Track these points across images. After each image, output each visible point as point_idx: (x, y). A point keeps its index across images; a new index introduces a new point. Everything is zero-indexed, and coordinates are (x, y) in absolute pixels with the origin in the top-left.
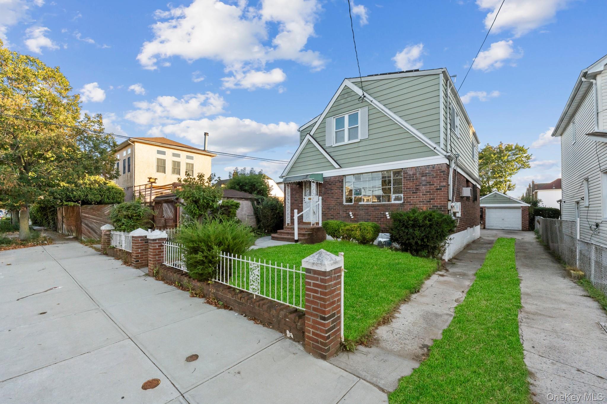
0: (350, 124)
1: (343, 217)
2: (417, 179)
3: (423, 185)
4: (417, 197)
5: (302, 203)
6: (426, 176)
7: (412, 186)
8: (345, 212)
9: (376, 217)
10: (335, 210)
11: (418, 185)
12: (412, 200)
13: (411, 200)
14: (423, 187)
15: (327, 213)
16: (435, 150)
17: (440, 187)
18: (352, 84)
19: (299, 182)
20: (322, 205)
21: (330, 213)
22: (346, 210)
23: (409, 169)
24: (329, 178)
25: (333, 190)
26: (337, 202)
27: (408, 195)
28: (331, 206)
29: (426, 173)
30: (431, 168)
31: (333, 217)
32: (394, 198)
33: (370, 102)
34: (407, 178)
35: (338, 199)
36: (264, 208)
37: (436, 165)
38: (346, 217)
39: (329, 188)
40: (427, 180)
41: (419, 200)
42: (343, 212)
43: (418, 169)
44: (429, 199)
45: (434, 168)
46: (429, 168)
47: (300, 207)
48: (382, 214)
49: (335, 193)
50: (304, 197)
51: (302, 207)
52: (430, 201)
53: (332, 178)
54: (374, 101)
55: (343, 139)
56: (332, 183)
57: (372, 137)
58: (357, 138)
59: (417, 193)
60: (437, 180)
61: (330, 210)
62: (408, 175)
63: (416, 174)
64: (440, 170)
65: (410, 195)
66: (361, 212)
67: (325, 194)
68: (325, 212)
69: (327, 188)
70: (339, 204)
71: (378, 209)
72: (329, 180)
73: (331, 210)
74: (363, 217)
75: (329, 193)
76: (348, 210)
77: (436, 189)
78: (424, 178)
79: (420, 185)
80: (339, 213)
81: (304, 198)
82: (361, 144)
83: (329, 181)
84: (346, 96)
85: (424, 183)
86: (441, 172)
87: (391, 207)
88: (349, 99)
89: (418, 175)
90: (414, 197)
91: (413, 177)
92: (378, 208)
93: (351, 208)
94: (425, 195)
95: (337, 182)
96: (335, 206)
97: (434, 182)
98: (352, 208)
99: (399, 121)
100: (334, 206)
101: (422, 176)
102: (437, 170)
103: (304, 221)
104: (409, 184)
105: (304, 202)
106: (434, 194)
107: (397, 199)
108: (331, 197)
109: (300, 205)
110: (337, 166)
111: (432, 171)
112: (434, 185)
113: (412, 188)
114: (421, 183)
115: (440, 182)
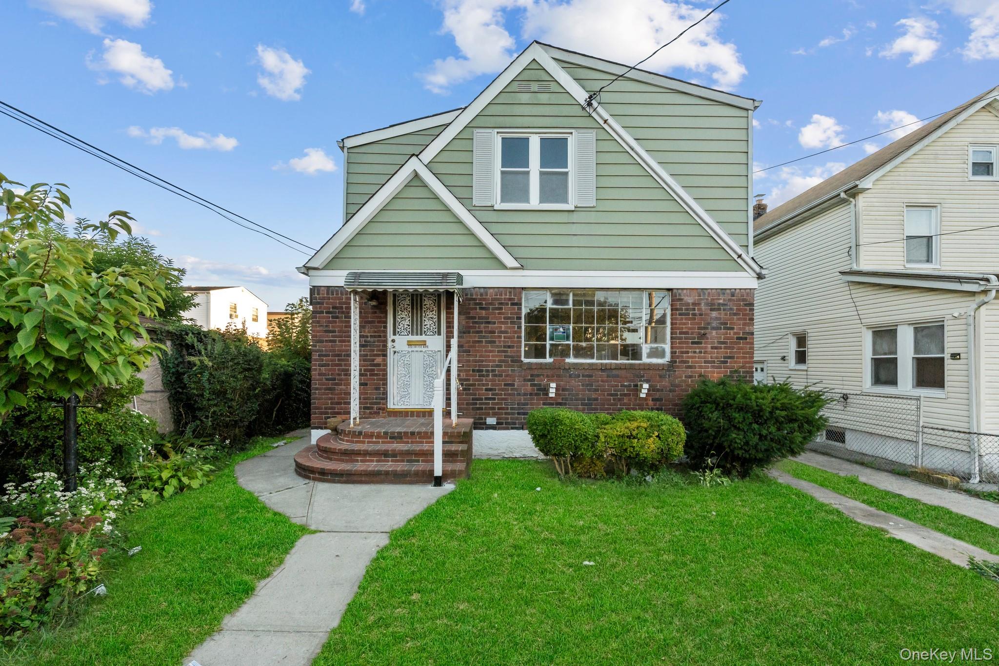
0: (545, 162)
1: (525, 394)
2: (701, 315)
3: (713, 328)
4: (700, 352)
5: (385, 355)
6: (719, 309)
7: (691, 328)
8: (529, 380)
9: (611, 395)
10: (501, 376)
11: (705, 328)
12: (692, 357)
13: (688, 357)
14: (714, 332)
15: (474, 385)
16: (739, 261)
17: (744, 333)
18: (553, 63)
19: (416, 290)
20: (459, 362)
21: (483, 385)
22: (532, 375)
23: (685, 291)
24: (482, 290)
25: (494, 323)
26: (505, 356)
27: (682, 348)
28: (488, 366)
29: (719, 304)
30: (728, 294)
31: (493, 394)
32: (648, 351)
33: (601, 122)
34: (681, 309)
35: (509, 347)
36: (221, 365)
37: (738, 291)
38: (531, 394)
39: (479, 318)
40: (720, 319)
41: (704, 358)
42: (525, 380)
43: (704, 294)
44: (725, 357)
45: (733, 295)
46: (724, 294)
47: (379, 365)
48: (625, 386)
49: (502, 332)
50: (390, 336)
51: (386, 365)
52: (726, 362)
53: (491, 290)
54: (611, 121)
55: (525, 196)
56: (491, 304)
57: (604, 206)
58: (565, 200)
59: (701, 343)
60: (739, 319)
61: (483, 376)
62: (681, 305)
63: (699, 304)
64: (744, 300)
65: (687, 348)
66: (574, 382)
67: (469, 332)
68: (469, 380)
69: (475, 318)
70: (512, 361)
71: (617, 376)
72: (482, 295)
73: (488, 376)
74: (578, 395)
75: (481, 332)
76: (538, 376)
77: (738, 338)
78: (714, 314)
79: (707, 328)
80: (513, 385)
81: (393, 341)
82: (575, 217)
83: (480, 299)
84: (534, 87)
85: (714, 324)
86: (746, 305)
87: (648, 372)
88: (544, 98)
89: (703, 306)
90: (695, 352)
91: (694, 309)
92: (614, 372)
93: (545, 372)
94: (716, 348)
95: (507, 304)
96: (501, 366)
97: (734, 324)
98: (550, 372)
99: (669, 182)
100: (497, 366)
101: (711, 310)
102: (739, 300)
103: (391, 405)
104: (685, 324)
105: (390, 352)
106: (733, 348)
107: (653, 353)
108: (486, 342)
109: (378, 360)
110: (510, 261)
111: (730, 300)
112: (732, 329)
113: (692, 333)
114: (709, 324)
115: (744, 324)
